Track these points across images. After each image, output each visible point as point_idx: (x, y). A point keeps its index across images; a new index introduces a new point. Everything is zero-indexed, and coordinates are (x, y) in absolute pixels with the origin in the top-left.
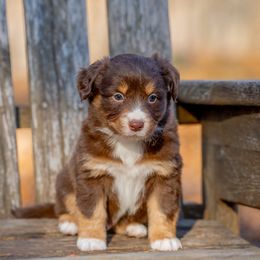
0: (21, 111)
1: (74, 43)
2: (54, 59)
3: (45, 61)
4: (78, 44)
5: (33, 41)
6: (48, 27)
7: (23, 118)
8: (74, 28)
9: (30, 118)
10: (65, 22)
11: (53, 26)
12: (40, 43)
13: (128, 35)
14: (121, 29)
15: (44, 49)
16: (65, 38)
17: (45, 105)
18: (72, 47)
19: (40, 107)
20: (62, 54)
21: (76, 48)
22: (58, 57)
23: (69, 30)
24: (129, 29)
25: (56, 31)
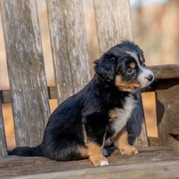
0: (51, 89)
1: (80, 48)
2: (69, 58)
3: (63, 60)
4: (81, 49)
5: (56, 49)
6: (64, 41)
7: (52, 93)
8: (79, 40)
9: (57, 93)
10: (74, 37)
11: (67, 40)
12: (60, 49)
13: (110, 42)
14: (106, 39)
15: (63, 53)
16: (74, 46)
17: (64, 85)
18: (79, 51)
19: (62, 86)
20: (73, 55)
21: (81, 52)
22: (71, 57)
23: (76, 42)
24: (110, 39)
25: (69, 42)
